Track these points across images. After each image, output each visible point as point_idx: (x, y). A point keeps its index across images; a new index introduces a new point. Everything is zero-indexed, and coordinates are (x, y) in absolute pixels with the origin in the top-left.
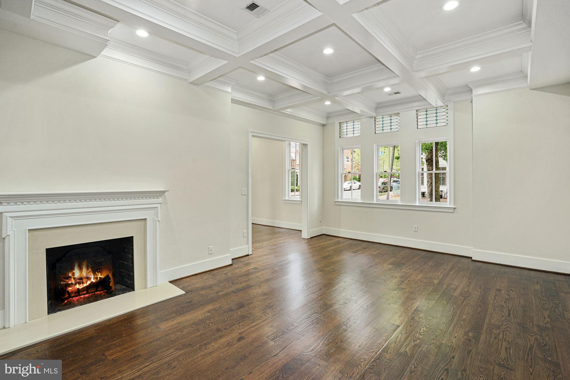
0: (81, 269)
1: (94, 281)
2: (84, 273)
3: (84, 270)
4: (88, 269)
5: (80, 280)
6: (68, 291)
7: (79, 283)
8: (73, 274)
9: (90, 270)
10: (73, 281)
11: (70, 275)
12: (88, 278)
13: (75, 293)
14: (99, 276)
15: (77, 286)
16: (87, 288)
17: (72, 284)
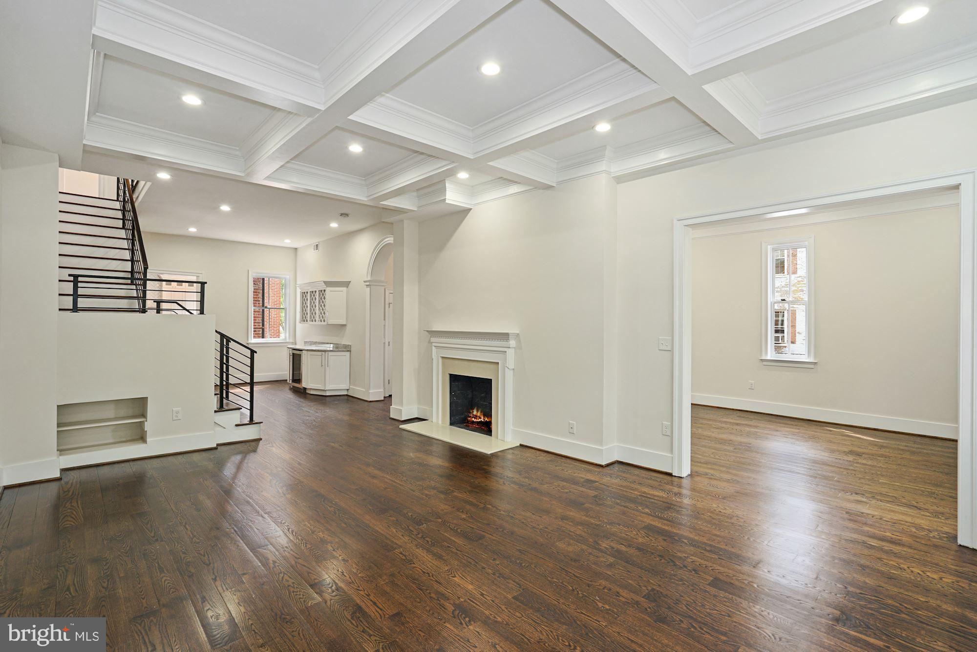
0: (477, 411)
1: (483, 420)
2: (479, 414)
3: (479, 412)
4: (481, 413)
5: (476, 417)
6: (467, 420)
7: (475, 418)
8: (473, 412)
9: (482, 414)
10: (472, 416)
11: (471, 411)
12: (480, 418)
13: (471, 422)
14: (486, 419)
15: (473, 419)
16: (478, 423)
17: (471, 416)
